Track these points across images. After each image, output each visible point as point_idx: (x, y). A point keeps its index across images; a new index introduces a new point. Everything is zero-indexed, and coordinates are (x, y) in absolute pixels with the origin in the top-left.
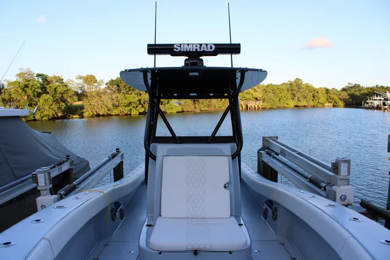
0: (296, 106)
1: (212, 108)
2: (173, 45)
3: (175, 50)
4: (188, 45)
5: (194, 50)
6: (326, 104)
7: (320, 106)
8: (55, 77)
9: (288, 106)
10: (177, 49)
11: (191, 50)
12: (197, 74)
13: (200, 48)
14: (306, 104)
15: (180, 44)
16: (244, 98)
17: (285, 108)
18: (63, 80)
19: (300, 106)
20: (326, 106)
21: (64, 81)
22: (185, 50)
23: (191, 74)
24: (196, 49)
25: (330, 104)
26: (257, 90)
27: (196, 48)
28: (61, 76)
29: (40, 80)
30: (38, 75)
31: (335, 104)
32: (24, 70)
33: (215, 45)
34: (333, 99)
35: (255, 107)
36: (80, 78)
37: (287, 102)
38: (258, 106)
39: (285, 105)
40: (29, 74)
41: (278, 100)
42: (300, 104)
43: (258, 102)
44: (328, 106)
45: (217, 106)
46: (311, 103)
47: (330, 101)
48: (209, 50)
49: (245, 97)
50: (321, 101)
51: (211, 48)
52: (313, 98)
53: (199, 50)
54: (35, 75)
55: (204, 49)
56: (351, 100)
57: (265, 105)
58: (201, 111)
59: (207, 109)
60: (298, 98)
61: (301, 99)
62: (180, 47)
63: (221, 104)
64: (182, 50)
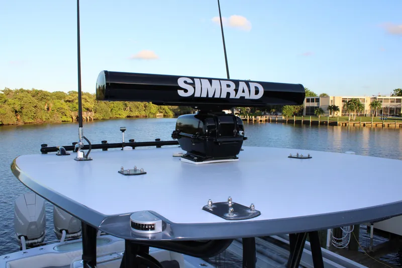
0: (129, 117)
1: (39, 120)
2: (175, 79)
3: (181, 93)
4: (210, 80)
5: (224, 96)
6: (157, 115)
7: (152, 116)
9: (121, 117)
10: (186, 91)
11: (217, 96)
13: (236, 91)
14: (139, 115)
15: (192, 78)
16: (75, 109)
17: (117, 118)
19: (132, 117)
20: (158, 116)
22: (204, 95)
24: (228, 94)
25: (161, 114)
26: (88, 100)
27: (229, 90)
31: (166, 114)
34: (164, 109)
35: (87, 119)
37: (119, 112)
38: (90, 117)
39: (117, 116)
41: (110, 110)
42: (132, 114)
43: (90, 113)
44: (160, 116)
45: (44, 117)
46: (143, 113)
47: (161, 111)
49: (75, 107)
50: (152, 111)
51: (257, 92)
52: (144, 108)
53: (232, 96)
55: (243, 95)
56: (179, 110)
57: (98, 115)
58: (25, 123)
59: (32, 121)
60: (130, 108)
61: (133, 109)
62: (193, 84)
63: (48, 115)
64: (197, 95)
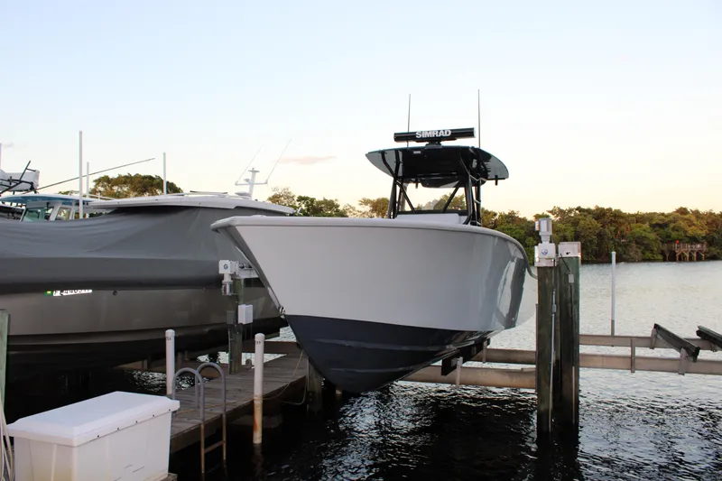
5: (434, 136)
8: (325, 202)
10: (419, 136)
11: (431, 136)
12: (419, 152)
13: (439, 134)
16: (669, 240)
18: (338, 206)
21: (341, 208)
22: (426, 137)
23: (415, 152)
28: (336, 200)
29: (303, 207)
30: (301, 199)
32: (280, 191)
33: (452, 130)
35: (691, 256)
36: (366, 202)
38: (698, 254)
40: (288, 197)
48: (446, 135)
49: (670, 237)
51: (448, 133)
53: (437, 136)
54: (296, 199)
55: (442, 135)
62: (421, 134)
64: (423, 137)
